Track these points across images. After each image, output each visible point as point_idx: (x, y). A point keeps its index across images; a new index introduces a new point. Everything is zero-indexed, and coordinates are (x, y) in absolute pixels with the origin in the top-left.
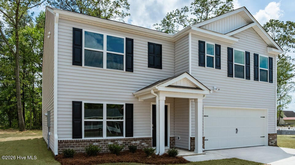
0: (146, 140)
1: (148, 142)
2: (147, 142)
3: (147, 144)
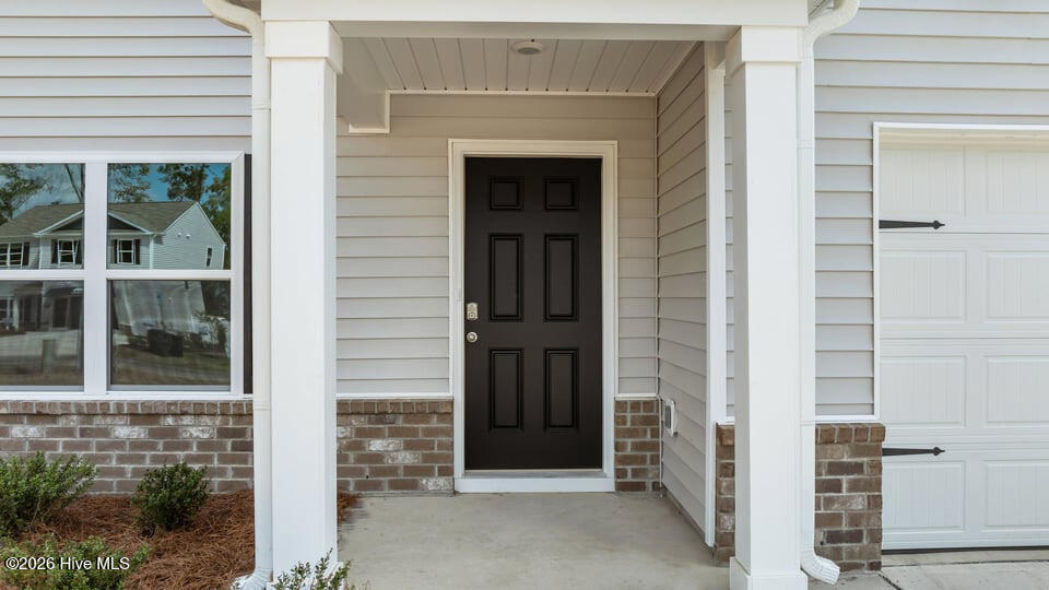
0: (400, 422)
1: (421, 437)
2: (414, 432)
3: (409, 446)
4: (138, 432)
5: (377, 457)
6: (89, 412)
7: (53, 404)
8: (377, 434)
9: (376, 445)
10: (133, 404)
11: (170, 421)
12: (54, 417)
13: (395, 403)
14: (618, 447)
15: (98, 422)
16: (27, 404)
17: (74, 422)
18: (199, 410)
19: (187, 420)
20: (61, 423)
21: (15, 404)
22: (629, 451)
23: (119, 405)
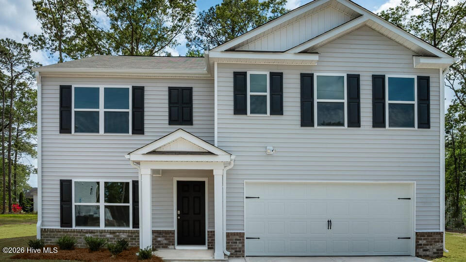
0: (164, 235)
1: (168, 237)
2: (166, 236)
3: (166, 239)
4: (111, 236)
5: (159, 241)
6: (102, 232)
7: (94, 230)
8: (159, 237)
9: (159, 239)
10: (110, 230)
11: (118, 234)
12: (94, 233)
13: (163, 231)
14: (208, 240)
15: (103, 234)
16: (89, 230)
17: (98, 234)
18: (124, 232)
19: (121, 233)
20: (96, 234)
21: (87, 230)
22: (210, 241)
23: (108, 230)
